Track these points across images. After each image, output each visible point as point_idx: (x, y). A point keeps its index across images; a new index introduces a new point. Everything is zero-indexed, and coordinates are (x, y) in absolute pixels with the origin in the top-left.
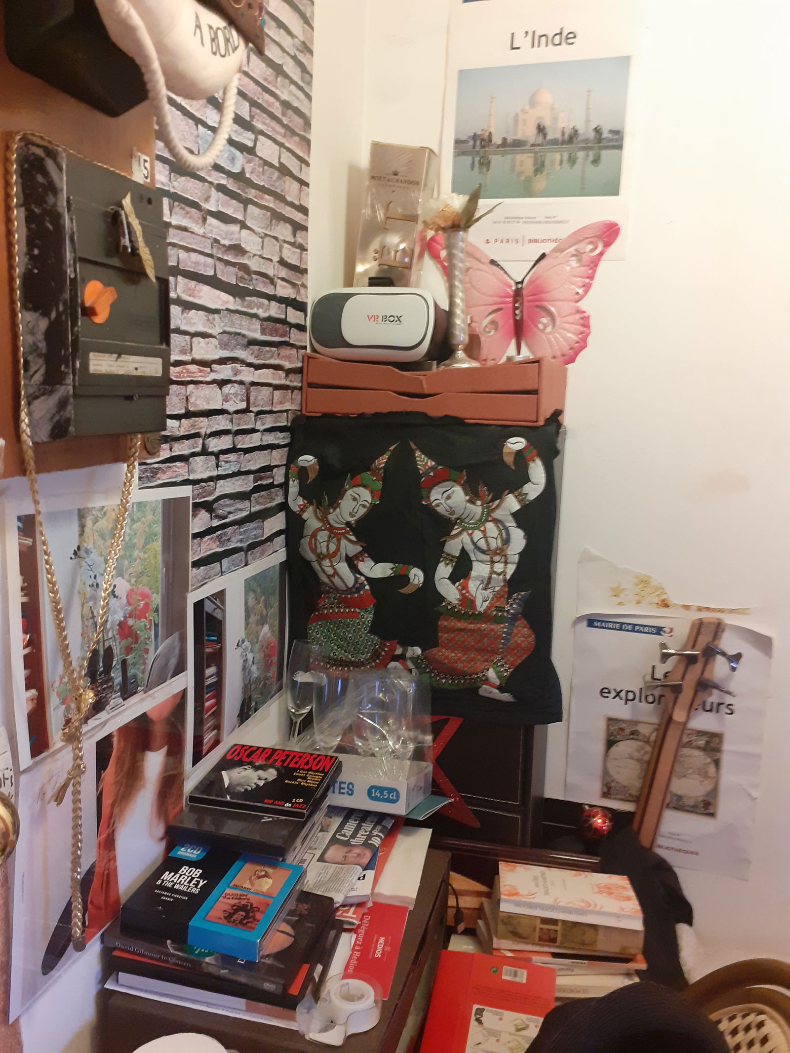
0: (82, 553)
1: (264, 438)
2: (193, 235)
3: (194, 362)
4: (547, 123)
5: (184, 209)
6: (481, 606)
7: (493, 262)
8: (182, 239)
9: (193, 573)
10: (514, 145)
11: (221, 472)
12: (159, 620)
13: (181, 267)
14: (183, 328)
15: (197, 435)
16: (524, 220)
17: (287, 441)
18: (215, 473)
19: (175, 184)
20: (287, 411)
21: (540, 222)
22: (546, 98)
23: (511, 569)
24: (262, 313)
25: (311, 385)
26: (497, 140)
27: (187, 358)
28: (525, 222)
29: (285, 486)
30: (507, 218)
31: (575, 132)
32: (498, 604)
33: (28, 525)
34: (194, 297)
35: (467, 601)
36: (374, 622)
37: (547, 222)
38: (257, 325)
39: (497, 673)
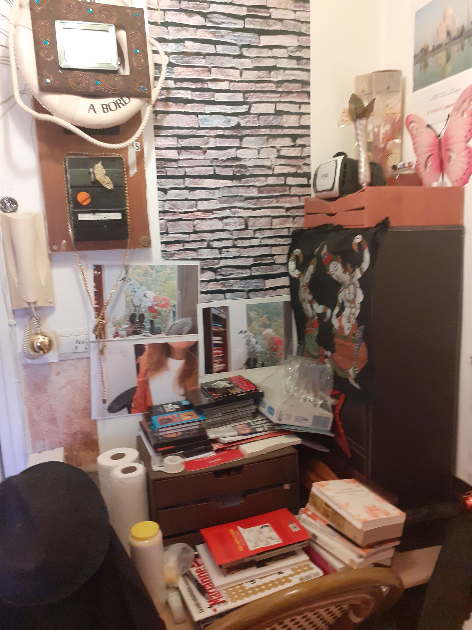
0: (126, 279)
1: (263, 241)
2: (196, 160)
3: (198, 211)
4: (450, 28)
5: (188, 151)
6: (347, 332)
7: (428, 126)
8: (188, 163)
9: (201, 296)
10: (438, 48)
11: (223, 256)
12: (176, 310)
13: (187, 174)
14: (189, 198)
15: (204, 240)
16: (441, 95)
17: (289, 242)
18: (219, 256)
19: (182, 143)
20: (289, 228)
21: (448, 94)
22: (450, 12)
23: (358, 312)
24: (258, 184)
25: (309, 214)
26: (430, 49)
27: (195, 209)
28: (442, 96)
29: (286, 264)
30: (434, 96)
31: (463, 27)
32: (353, 332)
33: (98, 268)
34: (198, 185)
35: (341, 328)
36: (319, 336)
37: (452, 93)
38: (255, 190)
39: (354, 371)
